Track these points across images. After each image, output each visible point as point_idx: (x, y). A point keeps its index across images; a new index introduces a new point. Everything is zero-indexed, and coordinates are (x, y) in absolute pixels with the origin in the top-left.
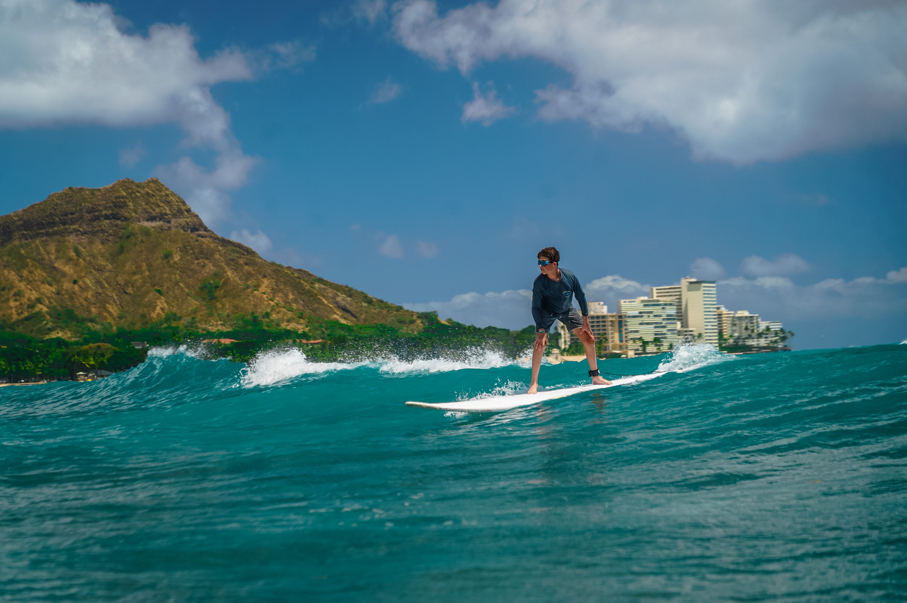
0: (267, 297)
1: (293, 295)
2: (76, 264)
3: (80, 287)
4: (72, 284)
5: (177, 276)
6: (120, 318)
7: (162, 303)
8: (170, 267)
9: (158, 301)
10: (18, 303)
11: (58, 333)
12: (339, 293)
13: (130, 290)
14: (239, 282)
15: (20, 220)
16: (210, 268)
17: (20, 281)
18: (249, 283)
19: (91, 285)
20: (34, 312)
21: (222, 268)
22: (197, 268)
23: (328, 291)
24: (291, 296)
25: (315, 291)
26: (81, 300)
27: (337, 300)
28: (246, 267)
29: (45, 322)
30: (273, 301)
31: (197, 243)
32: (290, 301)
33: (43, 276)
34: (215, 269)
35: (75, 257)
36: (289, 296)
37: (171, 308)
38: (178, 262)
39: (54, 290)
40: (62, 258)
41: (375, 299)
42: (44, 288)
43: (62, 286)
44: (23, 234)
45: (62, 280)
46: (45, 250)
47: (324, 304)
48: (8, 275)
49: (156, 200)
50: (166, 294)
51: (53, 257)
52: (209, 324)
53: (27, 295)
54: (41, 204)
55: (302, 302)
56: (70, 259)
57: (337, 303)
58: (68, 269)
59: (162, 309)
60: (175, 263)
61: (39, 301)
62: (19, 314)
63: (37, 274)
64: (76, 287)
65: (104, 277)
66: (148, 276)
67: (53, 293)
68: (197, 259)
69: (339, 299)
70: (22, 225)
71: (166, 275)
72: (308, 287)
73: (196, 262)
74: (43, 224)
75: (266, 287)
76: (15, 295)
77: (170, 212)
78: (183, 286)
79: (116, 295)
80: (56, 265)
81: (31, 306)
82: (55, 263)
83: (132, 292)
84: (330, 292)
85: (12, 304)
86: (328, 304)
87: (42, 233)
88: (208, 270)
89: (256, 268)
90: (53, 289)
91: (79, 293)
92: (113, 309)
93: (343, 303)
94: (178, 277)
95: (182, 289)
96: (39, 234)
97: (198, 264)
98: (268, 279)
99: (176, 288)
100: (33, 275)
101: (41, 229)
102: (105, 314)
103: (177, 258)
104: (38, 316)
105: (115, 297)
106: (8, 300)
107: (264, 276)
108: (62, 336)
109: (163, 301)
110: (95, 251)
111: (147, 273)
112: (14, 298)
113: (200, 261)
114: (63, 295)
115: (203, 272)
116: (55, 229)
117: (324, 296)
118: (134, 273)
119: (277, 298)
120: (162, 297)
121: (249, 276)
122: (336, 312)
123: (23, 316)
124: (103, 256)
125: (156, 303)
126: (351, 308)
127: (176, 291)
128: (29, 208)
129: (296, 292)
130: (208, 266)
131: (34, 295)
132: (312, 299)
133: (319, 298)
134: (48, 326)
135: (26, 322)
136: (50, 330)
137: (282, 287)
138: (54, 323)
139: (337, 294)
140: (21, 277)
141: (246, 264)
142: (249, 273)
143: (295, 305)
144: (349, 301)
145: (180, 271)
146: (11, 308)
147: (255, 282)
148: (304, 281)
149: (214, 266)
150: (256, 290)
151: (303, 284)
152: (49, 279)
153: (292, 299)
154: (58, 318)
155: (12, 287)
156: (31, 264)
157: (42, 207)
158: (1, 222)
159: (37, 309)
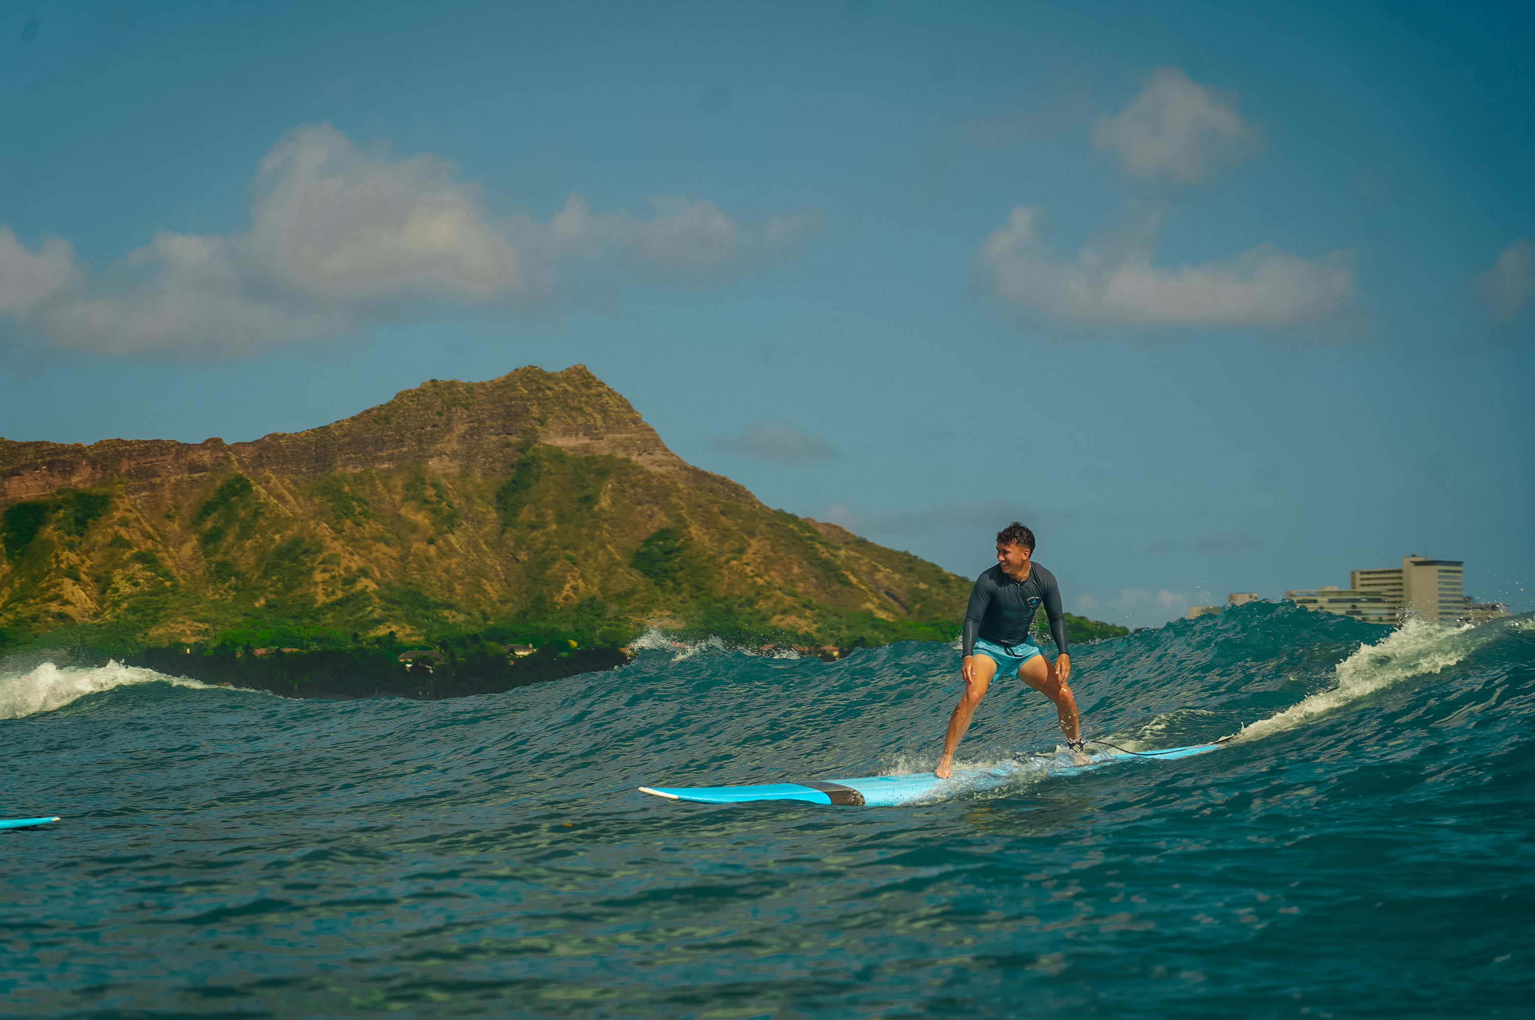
0: (752, 571)
1: (800, 567)
2: (434, 511)
3: (439, 548)
4: (425, 543)
5: (604, 532)
6: (504, 602)
7: (574, 578)
8: (594, 516)
9: (568, 575)
10: (327, 576)
11: (389, 627)
12: (880, 567)
13: (523, 556)
14: (708, 544)
15: (345, 435)
16: (662, 520)
17: (336, 539)
18: (726, 547)
19: (457, 546)
20: (353, 591)
21: (680, 520)
22: (640, 519)
23: (862, 562)
24: (796, 570)
25: (838, 563)
26: (439, 572)
27: (876, 577)
28: (723, 518)
29: (370, 609)
30: (762, 578)
31: (641, 476)
32: (793, 578)
33: (378, 530)
34: (669, 521)
35: (435, 499)
36: (793, 568)
37: (590, 587)
38: (607, 509)
39: (395, 555)
40: (413, 498)
41: (955, 575)
42: (377, 551)
43: (409, 548)
44: (349, 460)
45: (412, 537)
46: (386, 485)
47: (850, 584)
48: (315, 529)
49: (579, 402)
50: (583, 563)
51: (398, 498)
52: (647, 615)
53: (344, 562)
54: (382, 407)
55: (814, 580)
56: (426, 502)
57: (875, 582)
58: (421, 518)
59: (575, 589)
60: (601, 510)
61: (364, 572)
62: (328, 595)
63: (367, 527)
64: (432, 550)
65: (481, 532)
66: (555, 531)
67: (394, 559)
68: (640, 503)
69: (879, 576)
70: (349, 444)
71: (584, 531)
72: (826, 555)
73: (639, 508)
74: (383, 443)
75: (754, 554)
76: (324, 562)
77: (602, 424)
78: (613, 550)
79: (501, 565)
80: (402, 512)
81: (350, 581)
82: (400, 508)
83: (526, 558)
84: (865, 564)
85: (318, 576)
86: (859, 584)
87: (382, 457)
88: (657, 524)
89: (740, 521)
90: (394, 552)
91: (435, 560)
92: (493, 589)
93: (886, 583)
94: (606, 535)
95: (610, 554)
96: (377, 458)
97: (641, 513)
98: (759, 541)
99: (601, 552)
100: (362, 530)
101: (381, 450)
102: (477, 596)
103: (605, 502)
104: (362, 598)
105: (499, 568)
106: (311, 570)
107: (752, 534)
108: (397, 632)
109: (577, 575)
110: (470, 488)
111: (554, 527)
112: (322, 567)
113: (646, 507)
114: (408, 563)
115: (648, 527)
116: (403, 450)
117: (853, 572)
118: (533, 527)
119: (772, 573)
120: (576, 569)
121: (726, 534)
122: (870, 597)
123: (334, 598)
124: (482, 498)
125: (565, 577)
126: (899, 591)
127: (600, 558)
128: (362, 415)
129: (805, 563)
130: (659, 516)
131: (356, 563)
132: (831, 574)
133: (843, 575)
134: (375, 615)
135: (338, 608)
136: (379, 622)
137: (782, 554)
138: (385, 610)
139: (876, 567)
140: (340, 531)
141: (722, 513)
142: (728, 529)
143: (801, 584)
144: (896, 579)
145: (610, 525)
146: (316, 584)
147: (736, 546)
148: (820, 543)
149: (668, 516)
150: (734, 559)
151: (818, 549)
152: (389, 536)
153: (797, 575)
154: (393, 602)
155: (320, 548)
156: (358, 510)
157: (383, 413)
158: (312, 439)
159: (359, 586)
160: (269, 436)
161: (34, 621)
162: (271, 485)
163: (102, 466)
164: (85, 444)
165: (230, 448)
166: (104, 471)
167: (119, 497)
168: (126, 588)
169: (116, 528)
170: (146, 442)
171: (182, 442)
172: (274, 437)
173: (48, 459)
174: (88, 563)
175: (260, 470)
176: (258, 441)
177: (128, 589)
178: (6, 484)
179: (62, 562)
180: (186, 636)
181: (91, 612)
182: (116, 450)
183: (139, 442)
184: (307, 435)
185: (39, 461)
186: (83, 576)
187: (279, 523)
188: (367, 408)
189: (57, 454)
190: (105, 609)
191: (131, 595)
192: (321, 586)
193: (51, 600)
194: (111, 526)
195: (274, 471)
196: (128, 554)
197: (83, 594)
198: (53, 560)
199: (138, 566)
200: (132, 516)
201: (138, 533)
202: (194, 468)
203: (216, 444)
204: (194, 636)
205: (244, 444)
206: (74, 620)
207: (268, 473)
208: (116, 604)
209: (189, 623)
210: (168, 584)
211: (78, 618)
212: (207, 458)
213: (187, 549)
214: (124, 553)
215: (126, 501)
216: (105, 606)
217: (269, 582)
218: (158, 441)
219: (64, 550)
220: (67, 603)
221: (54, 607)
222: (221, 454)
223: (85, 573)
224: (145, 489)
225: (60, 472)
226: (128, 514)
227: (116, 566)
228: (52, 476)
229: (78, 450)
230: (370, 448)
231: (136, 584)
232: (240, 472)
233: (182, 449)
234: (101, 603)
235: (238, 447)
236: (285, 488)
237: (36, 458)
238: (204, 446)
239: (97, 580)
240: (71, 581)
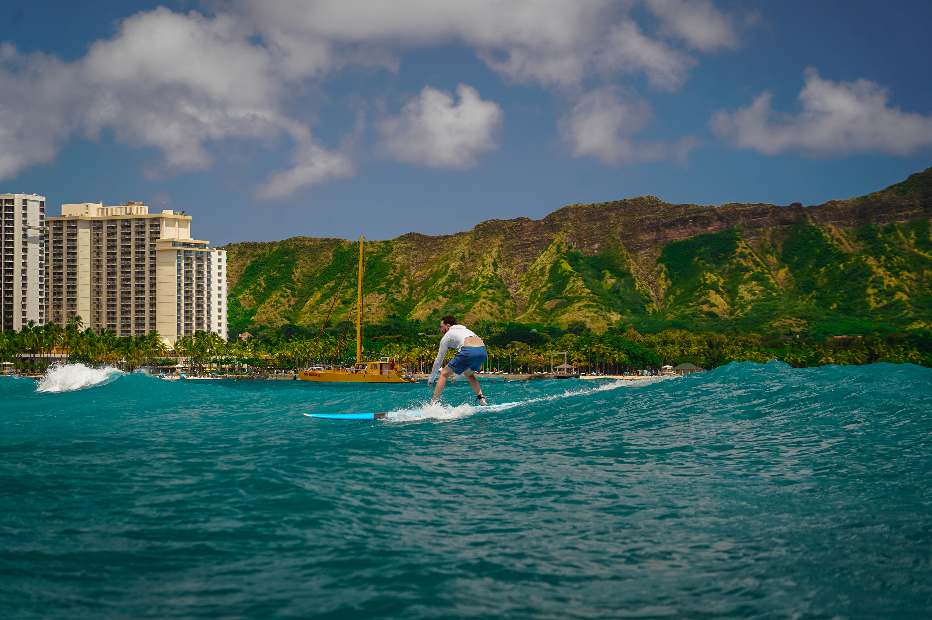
10: (876, 291)
11: (920, 323)
17: (878, 267)
20: (893, 300)
29: (906, 311)
33: (902, 261)
40: (922, 242)
42: (902, 275)
43: (924, 273)
44: (881, 217)
45: (923, 266)
46: (904, 234)
48: (866, 260)
51: (912, 241)
53: (886, 282)
54: (900, 184)
56: (931, 244)
58: (928, 255)
61: (899, 288)
62: (878, 303)
63: (895, 259)
67: (915, 280)
70: (880, 207)
74: (902, 207)
76: (873, 282)
80: (916, 250)
81: (891, 294)
82: (914, 248)
85: (870, 291)
87: (901, 216)
90: (913, 276)
96: (897, 216)
100: (892, 261)
101: (900, 212)
104: (900, 305)
106: (866, 287)
108: (925, 326)
112: (872, 284)
114: (923, 283)
116: (915, 211)
123: (881, 305)
128: (888, 189)
131: (893, 282)
134: (910, 315)
135: (885, 311)
136: (913, 320)
138: (915, 312)
140: (879, 262)
146: (869, 296)
152: (909, 265)
154: (921, 308)
155: (871, 273)
156: (889, 249)
157: (901, 188)
158: (858, 204)
159: (897, 297)
160: (830, 202)
161: (694, 317)
162: (832, 233)
163: (727, 220)
164: (716, 207)
165: (806, 209)
166: (728, 223)
167: (738, 240)
168: (748, 297)
169: (738, 259)
170: (753, 205)
171: (776, 205)
172: (832, 202)
173: (694, 215)
174: (722, 281)
175: (825, 223)
176: (823, 205)
177: (749, 297)
178: (667, 230)
179: (707, 280)
180: (793, 327)
181: (728, 311)
182: (736, 210)
183: (750, 205)
184: (853, 201)
185: (688, 216)
186: (721, 289)
187: (842, 257)
188: (891, 185)
189: (699, 212)
190: (736, 310)
191: (753, 301)
192: (872, 297)
193: (703, 303)
194: (735, 258)
195: (833, 224)
196: (746, 276)
197: (722, 300)
198: (702, 279)
199: (754, 283)
200: (747, 251)
201: (752, 262)
202: (784, 222)
203: (797, 207)
204: (799, 327)
205: (815, 207)
206: (718, 316)
207: (830, 226)
208: (743, 307)
209: (794, 319)
210: (774, 294)
211: (720, 315)
212: (791, 216)
213: (782, 273)
214: (744, 275)
215: (743, 242)
216: (735, 307)
217: (838, 294)
218: (761, 204)
219: (707, 272)
220: (713, 305)
221: (705, 308)
222: (801, 213)
223: (721, 287)
224: (754, 235)
225: (700, 223)
226: (744, 250)
227: (740, 283)
228: (696, 226)
229: (712, 210)
230: (894, 210)
231: (754, 294)
232: (814, 224)
233: (776, 210)
234: (733, 305)
235: (811, 209)
236: (841, 235)
237: (686, 215)
238: (790, 208)
239: (728, 291)
240: (714, 292)
